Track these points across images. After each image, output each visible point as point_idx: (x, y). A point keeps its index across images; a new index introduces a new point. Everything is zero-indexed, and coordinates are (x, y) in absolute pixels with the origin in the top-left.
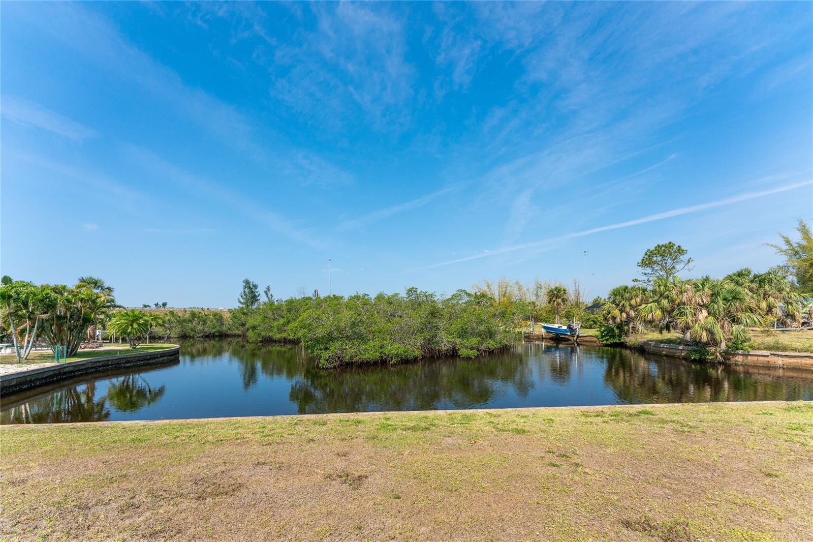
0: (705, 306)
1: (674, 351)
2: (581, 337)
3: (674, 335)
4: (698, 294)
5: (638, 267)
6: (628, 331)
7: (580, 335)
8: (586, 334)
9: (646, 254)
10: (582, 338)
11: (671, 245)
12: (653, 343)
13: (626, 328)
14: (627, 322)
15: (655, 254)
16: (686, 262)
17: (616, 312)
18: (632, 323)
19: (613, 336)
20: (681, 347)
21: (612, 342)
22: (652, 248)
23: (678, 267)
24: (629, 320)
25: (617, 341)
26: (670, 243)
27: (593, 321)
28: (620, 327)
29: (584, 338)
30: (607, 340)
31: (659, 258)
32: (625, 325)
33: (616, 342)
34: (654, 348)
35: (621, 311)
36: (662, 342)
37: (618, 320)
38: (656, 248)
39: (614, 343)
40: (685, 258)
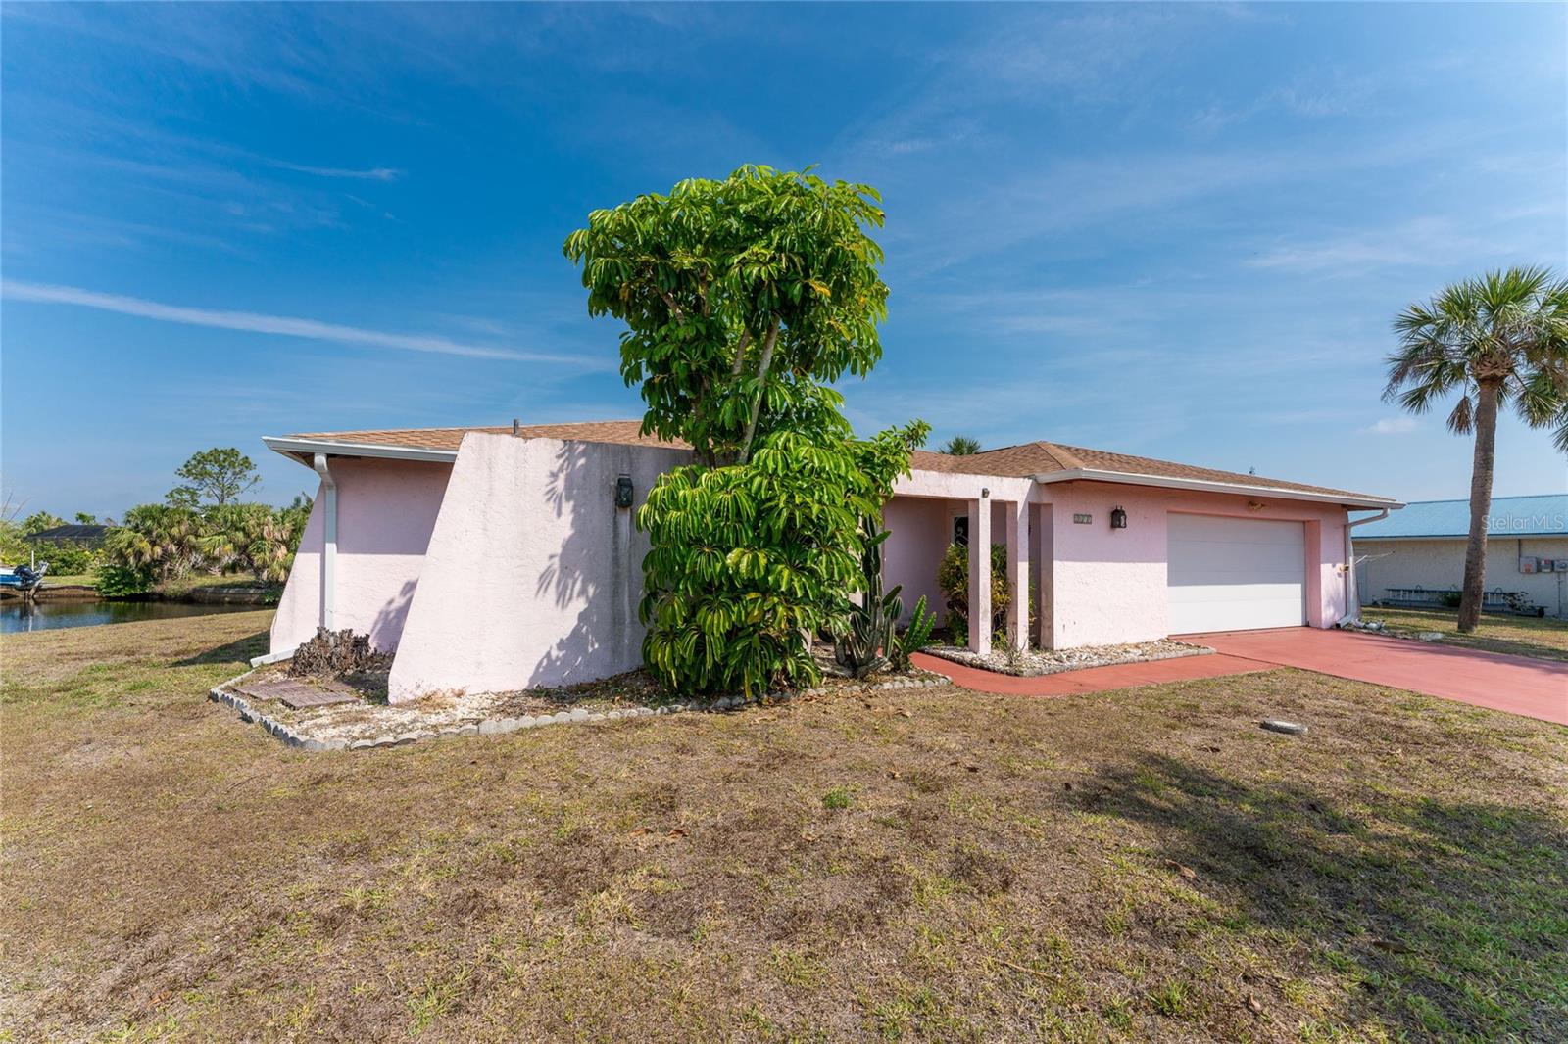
0: (284, 542)
1: (241, 596)
2: (45, 590)
3: (241, 577)
4: (277, 527)
5: (177, 476)
6: (160, 575)
7: (44, 586)
8: (57, 585)
9: (195, 459)
10: (48, 592)
11: (233, 453)
12: (210, 590)
13: (157, 570)
14: (159, 563)
15: (210, 461)
16: (252, 479)
17: (145, 545)
18: (168, 563)
19: (132, 584)
20: (252, 591)
21: (128, 593)
22: (206, 452)
23: (242, 484)
24: (167, 556)
25: (139, 591)
26: (233, 449)
27: (63, 561)
28: (146, 570)
29: (54, 592)
30: (119, 590)
31: (216, 469)
32: (155, 566)
33: (136, 594)
34: (212, 595)
35: (153, 543)
36: (223, 586)
37: (147, 558)
38: (211, 452)
39: (132, 594)
40: (250, 474)
